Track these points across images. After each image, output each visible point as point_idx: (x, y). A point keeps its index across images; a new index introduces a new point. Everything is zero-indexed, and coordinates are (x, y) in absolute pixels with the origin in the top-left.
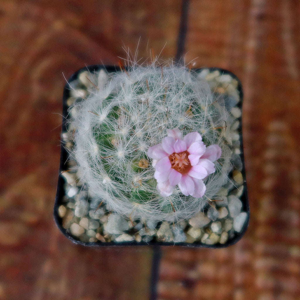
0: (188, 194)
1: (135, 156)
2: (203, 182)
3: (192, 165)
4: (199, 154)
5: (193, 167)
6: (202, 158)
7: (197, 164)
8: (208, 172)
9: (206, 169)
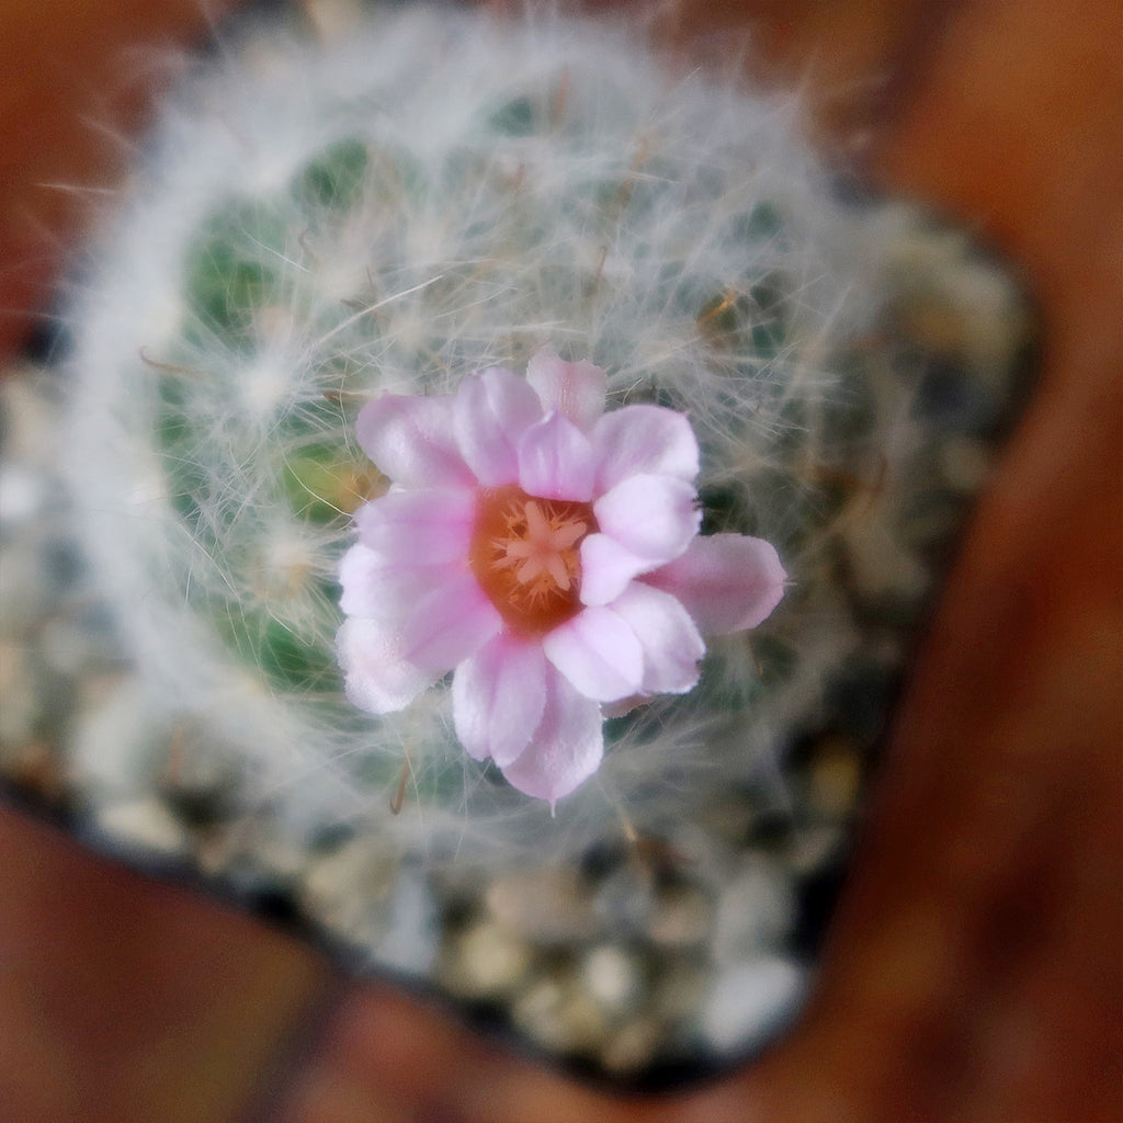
0: (488, 751)
1: (327, 429)
2: (602, 719)
3: (585, 597)
4: (642, 551)
5: (586, 612)
6: (652, 580)
7: (610, 606)
8: (650, 673)
9: (646, 656)
